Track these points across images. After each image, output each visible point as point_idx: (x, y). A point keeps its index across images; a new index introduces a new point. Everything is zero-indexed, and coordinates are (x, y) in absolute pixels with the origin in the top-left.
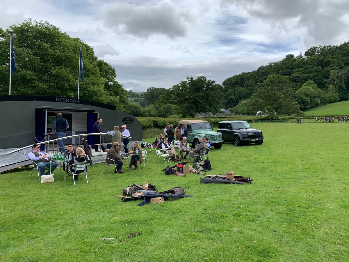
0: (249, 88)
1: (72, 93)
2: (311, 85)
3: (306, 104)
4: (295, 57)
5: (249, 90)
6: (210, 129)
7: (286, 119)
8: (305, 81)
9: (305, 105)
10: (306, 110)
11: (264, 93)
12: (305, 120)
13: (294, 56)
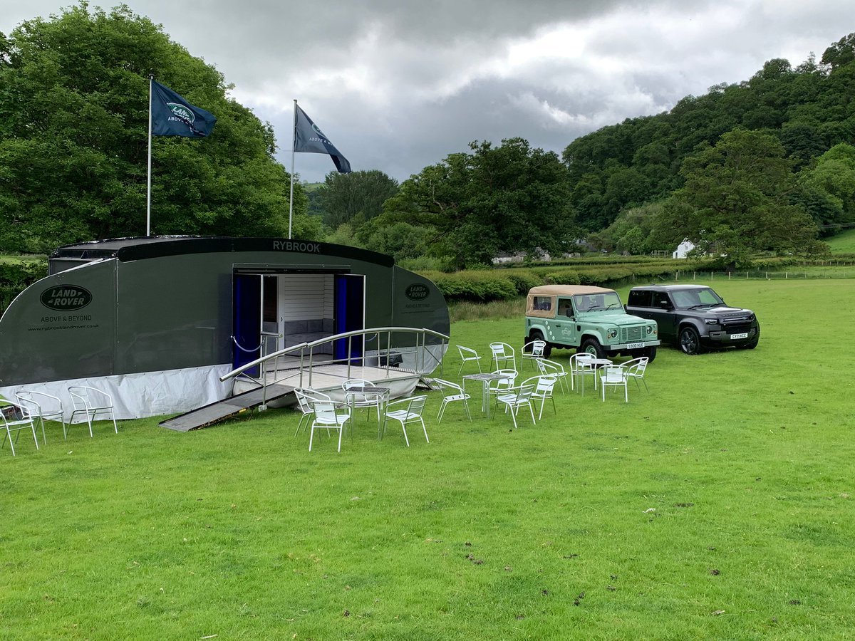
0: (650, 167)
1: (206, 211)
2: (846, 159)
3: (830, 218)
4: (794, 67)
5: (648, 176)
6: (621, 311)
7: (772, 267)
8: (825, 144)
9: (829, 221)
10: (829, 238)
11: (706, 188)
12: (828, 268)
13: (790, 66)
